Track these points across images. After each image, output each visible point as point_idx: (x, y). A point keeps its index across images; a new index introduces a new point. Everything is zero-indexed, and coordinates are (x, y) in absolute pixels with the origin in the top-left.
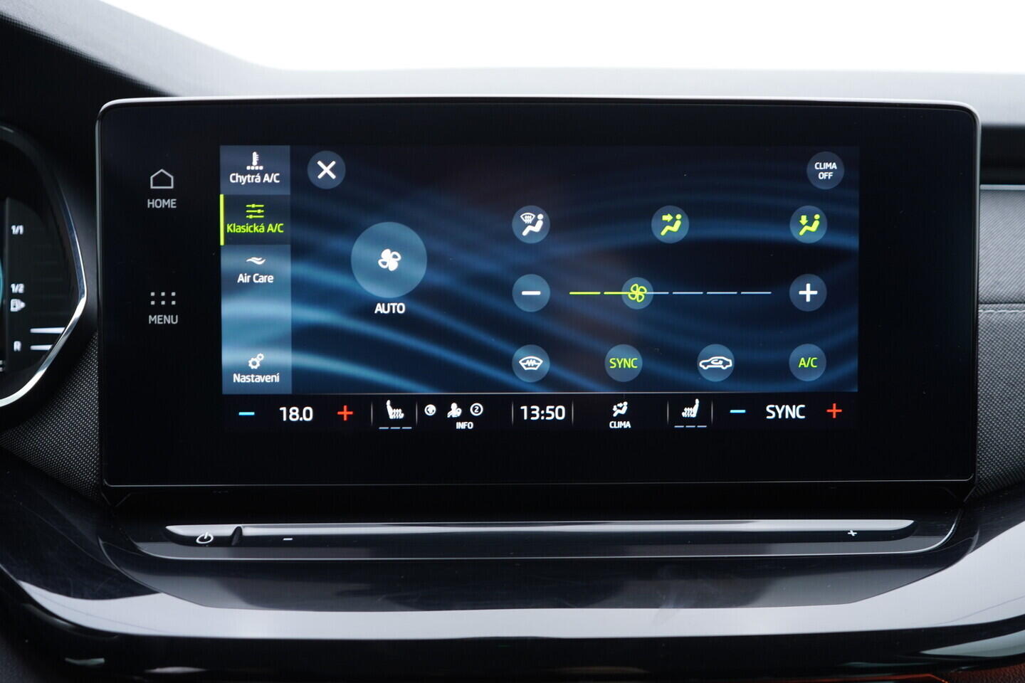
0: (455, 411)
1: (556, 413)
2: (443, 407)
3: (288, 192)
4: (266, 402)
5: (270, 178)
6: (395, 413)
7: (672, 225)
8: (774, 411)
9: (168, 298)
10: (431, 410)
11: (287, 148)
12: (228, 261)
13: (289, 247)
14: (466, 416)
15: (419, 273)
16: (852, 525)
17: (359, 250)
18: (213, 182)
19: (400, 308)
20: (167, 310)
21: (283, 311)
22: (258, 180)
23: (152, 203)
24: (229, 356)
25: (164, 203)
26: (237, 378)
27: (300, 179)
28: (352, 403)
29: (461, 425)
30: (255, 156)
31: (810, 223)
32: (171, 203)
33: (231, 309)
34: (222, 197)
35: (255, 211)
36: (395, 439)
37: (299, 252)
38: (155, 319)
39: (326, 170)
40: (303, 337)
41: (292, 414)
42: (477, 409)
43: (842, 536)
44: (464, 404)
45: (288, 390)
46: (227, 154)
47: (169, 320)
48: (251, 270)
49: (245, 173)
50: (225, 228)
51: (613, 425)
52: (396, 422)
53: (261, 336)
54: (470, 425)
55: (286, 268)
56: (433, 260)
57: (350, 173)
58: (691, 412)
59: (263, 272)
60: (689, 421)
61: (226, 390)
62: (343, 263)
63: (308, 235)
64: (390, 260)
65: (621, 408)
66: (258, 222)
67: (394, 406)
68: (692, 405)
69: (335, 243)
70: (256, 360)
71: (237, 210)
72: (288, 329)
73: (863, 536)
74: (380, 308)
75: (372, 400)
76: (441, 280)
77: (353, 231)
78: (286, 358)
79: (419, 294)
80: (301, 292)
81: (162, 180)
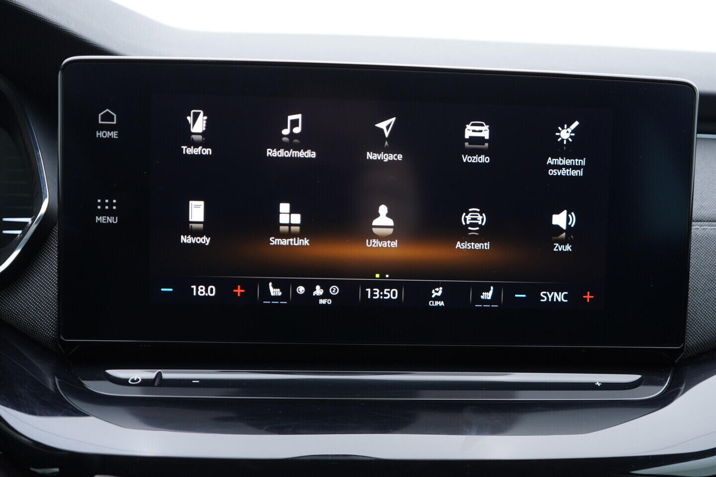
1: (391, 294)
2: (310, 289)
6: (275, 292)
8: (546, 296)
9: (111, 204)
10: (301, 290)
16: (598, 378)
20: (110, 213)
23: (100, 134)
25: (108, 134)
28: (244, 284)
29: (322, 302)
32: (114, 134)
36: (275, 309)
38: (100, 219)
41: (200, 291)
42: (334, 290)
43: (591, 386)
47: (111, 220)
51: (431, 303)
52: (276, 298)
54: (329, 302)
58: (488, 295)
60: (486, 301)
65: (438, 292)
67: (274, 287)
68: (488, 291)
73: (606, 386)
75: (258, 282)
81: (108, 117)
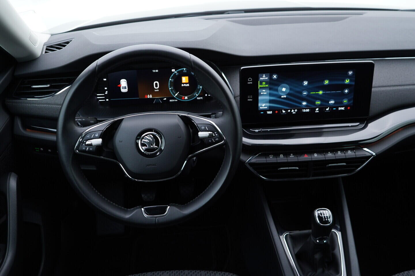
0: (293, 111)
1: (308, 110)
2: (291, 110)
3: (269, 80)
4: (265, 111)
5: (267, 78)
6: (284, 112)
7: (327, 82)
8: (340, 109)
9: (251, 97)
10: (289, 111)
11: (269, 74)
12: (260, 91)
13: (269, 89)
14: (294, 112)
15: (288, 91)
16: (350, 125)
17: (279, 88)
18: (258, 79)
19: (285, 96)
20: (251, 99)
21: (268, 98)
22: (264, 79)
23: (248, 83)
24: (259, 105)
25: (250, 83)
26: (261, 108)
27: (271, 78)
28: (277, 110)
29: (293, 113)
30: (264, 75)
31: (348, 81)
32: (251, 83)
33: (260, 98)
34: (259, 82)
35: (264, 83)
36: (284, 115)
37: (270, 89)
38: (249, 100)
39: (275, 77)
40: (271, 101)
41: (269, 112)
42: (296, 110)
43: (349, 126)
44: (294, 110)
45: (268, 109)
46: (260, 75)
47: (251, 100)
48: (263, 92)
49: (262, 78)
50: (259, 86)
51: (316, 112)
52: (284, 113)
53: (264, 101)
54: (295, 113)
55: (268, 91)
56: (290, 89)
57: (278, 77)
58: (328, 109)
59: (265, 92)
60: (327, 111)
61: (259, 110)
62: (277, 90)
63: (271, 86)
64: (284, 89)
65: (317, 109)
66: (264, 85)
67: (284, 110)
68: (328, 108)
69: (276, 87)
70: (264, 105)
71: (261, 84)
72: (268, 100)
73: (352, 126)
74: (282, 97)
75: (280, 110)
76: (292, 92)
77: (278, 85)
78: (268, 104)
79: (288, 94)
80: (270, 95)
81: (250, 79)
